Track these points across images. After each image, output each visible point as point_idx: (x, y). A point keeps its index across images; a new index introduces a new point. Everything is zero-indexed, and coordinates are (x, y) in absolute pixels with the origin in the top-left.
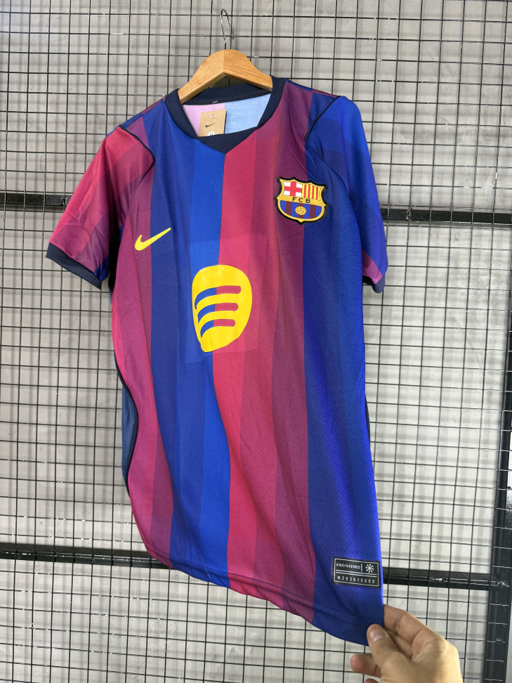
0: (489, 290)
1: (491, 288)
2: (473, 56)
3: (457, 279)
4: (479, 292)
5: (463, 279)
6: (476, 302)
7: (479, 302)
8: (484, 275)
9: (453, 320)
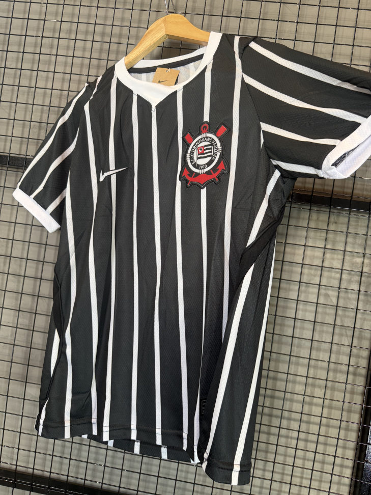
0: (362, 272)
1: (364, 270)
2: (363, 60)
3: (333, 259)
4: (353, 273)
5: (338, 259)
6: (350, 281)
7: (352, 282)
8: (358, 257)
9: (327, 296)
